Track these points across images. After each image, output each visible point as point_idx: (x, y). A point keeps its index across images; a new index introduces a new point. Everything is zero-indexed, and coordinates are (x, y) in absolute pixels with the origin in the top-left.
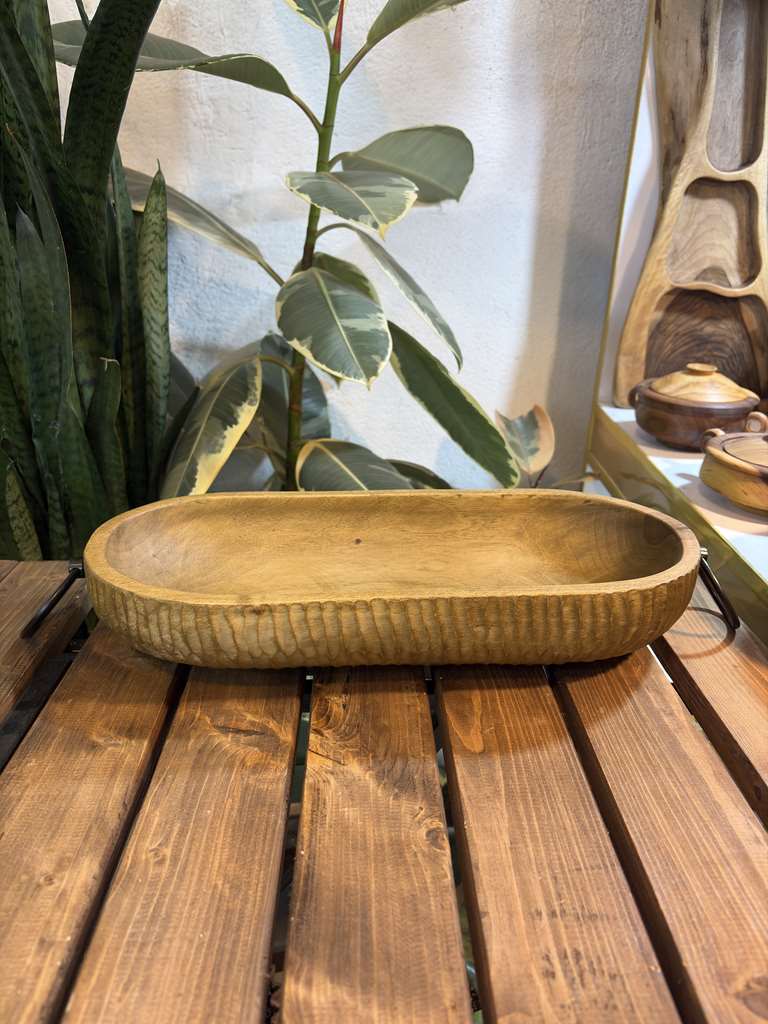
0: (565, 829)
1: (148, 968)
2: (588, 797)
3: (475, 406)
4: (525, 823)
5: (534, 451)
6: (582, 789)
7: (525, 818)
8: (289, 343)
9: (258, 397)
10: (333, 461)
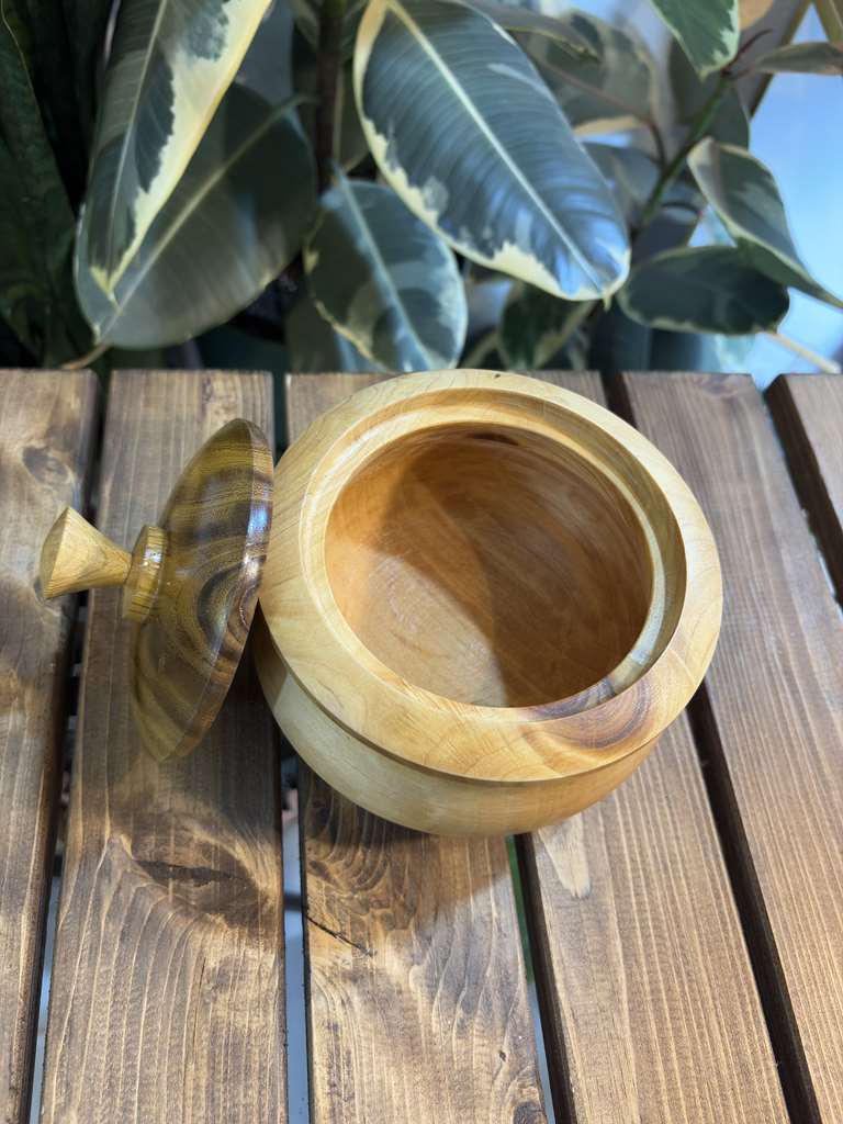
0: (718, 1073)
2: (751, 993)
4: (660, 1068)
6: (740, 971)
7: (659, 1058)
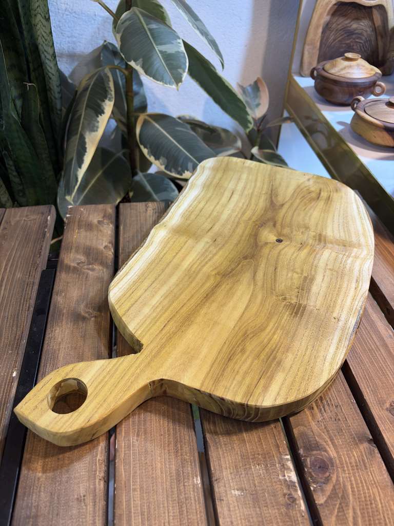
1: (145, 424)
3: (230, 87)
5: (258, 105)
8: (129, 63)
9: (113, 95)
10: (156, 127)
